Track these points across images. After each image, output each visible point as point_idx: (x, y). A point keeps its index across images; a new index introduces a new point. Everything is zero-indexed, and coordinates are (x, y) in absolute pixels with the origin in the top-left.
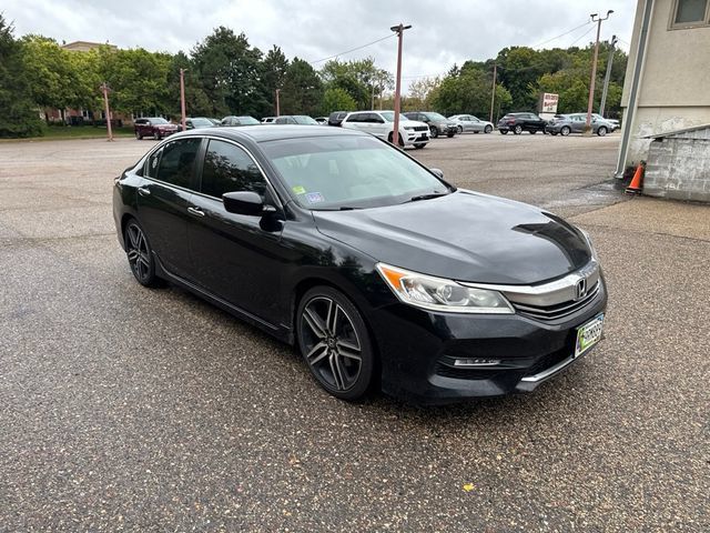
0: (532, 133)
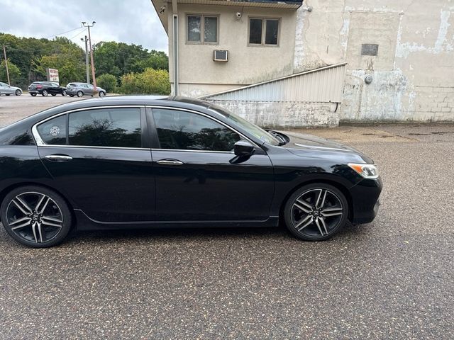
0: (53, 95)
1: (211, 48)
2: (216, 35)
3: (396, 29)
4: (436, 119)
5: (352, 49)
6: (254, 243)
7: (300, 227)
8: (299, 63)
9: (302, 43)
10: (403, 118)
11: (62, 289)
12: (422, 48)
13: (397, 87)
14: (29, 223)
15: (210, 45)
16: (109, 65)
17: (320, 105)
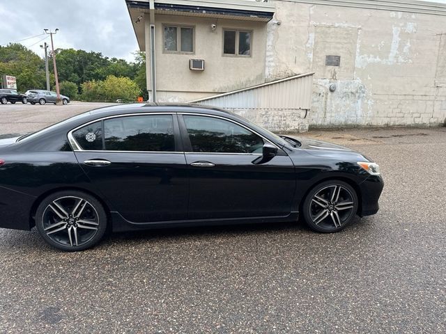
0: (12, 103)
1: (187, 58)
2: (192, 45)
3: (355, 43)
4: (392, 124)
5: (317, 60)
6: (278, 237)
7: (317, 220)
8: (270, 72)
9: (272, 53)
10: (364, 122)
11: (116, 287)
12: (378, 59)
13: (357, 95)
14: (65, 227)
15: (187, 54)
16: (68, 72)
17: (290, 112)
